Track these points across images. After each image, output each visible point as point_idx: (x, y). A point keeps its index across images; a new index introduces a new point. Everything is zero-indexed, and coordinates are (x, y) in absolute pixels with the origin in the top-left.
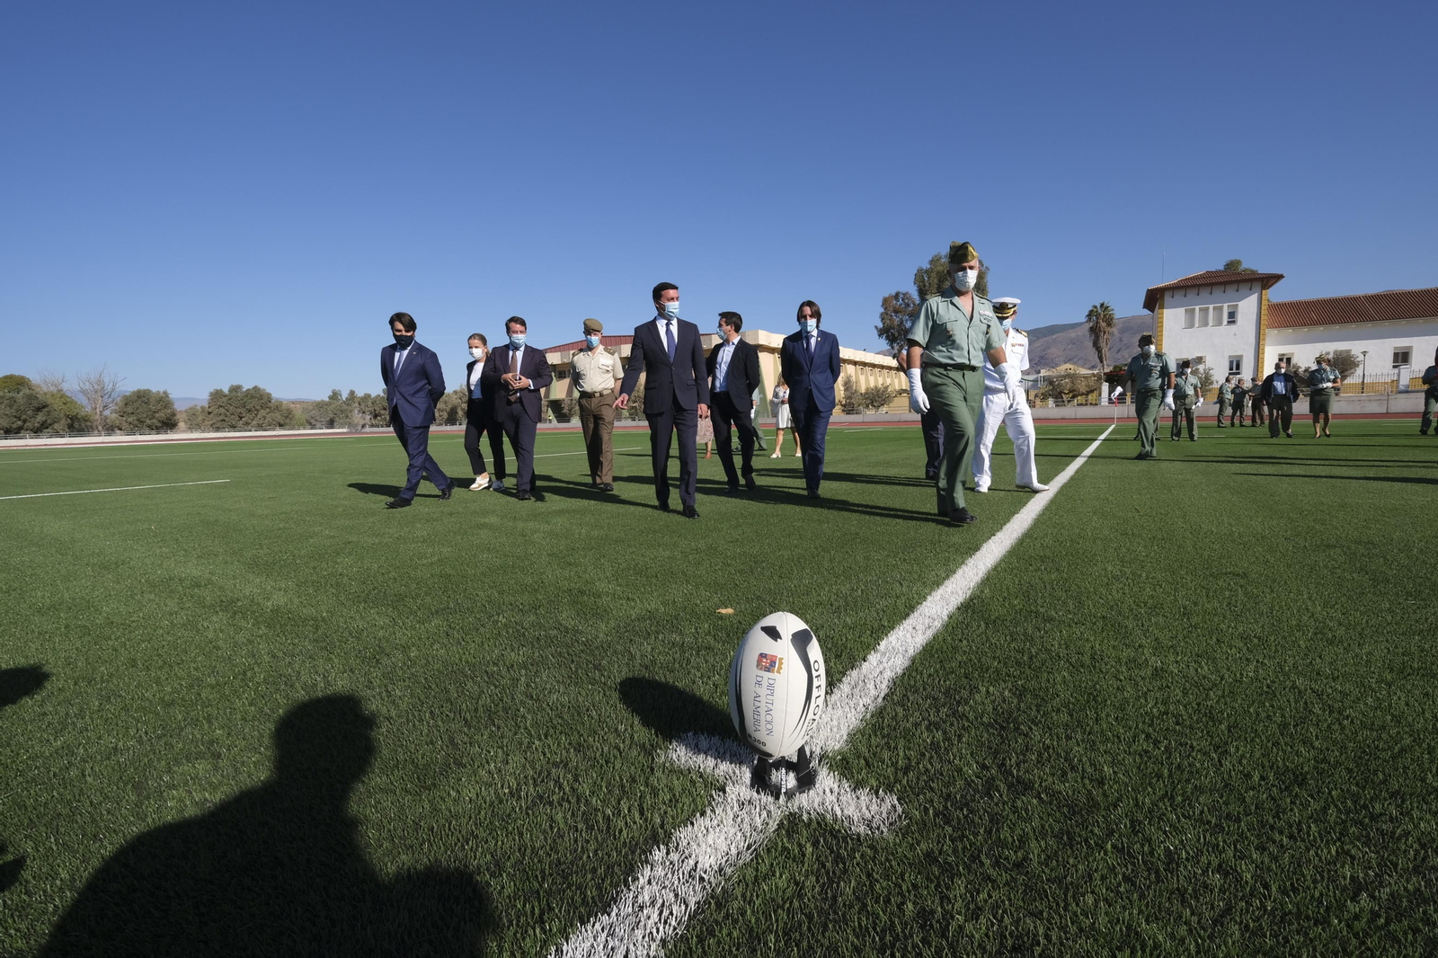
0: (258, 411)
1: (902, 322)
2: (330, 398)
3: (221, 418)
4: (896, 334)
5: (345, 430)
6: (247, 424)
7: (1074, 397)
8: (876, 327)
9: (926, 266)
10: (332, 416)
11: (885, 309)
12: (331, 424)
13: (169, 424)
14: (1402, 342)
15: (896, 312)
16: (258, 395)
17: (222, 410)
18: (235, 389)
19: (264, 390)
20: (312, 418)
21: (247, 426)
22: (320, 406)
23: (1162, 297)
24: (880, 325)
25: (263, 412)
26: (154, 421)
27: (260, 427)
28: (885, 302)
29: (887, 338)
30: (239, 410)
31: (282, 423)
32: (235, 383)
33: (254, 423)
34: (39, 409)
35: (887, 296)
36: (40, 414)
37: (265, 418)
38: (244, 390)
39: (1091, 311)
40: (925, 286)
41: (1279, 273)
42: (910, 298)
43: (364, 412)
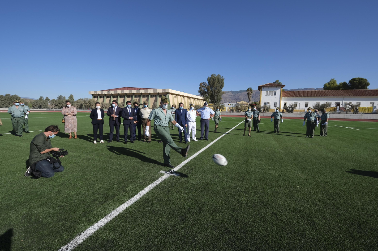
1: (204, 90)
2: (40, 99)
3: (2, 104)
4: (203, 93)
5: (46, 109)
7: (241, 110)
8: (198, 90)
9: (210, 77)
10: (41, 104)
11: (200, 86)
12: (40, 107)
14: (307, 102)
15: (203, 87)
17: (3, 101)
18: (8, 95)
19: (18, 96)
20: (34, 105)
22: (36, 101)
23: (261, 88)
24: (199, 90)
28: (200, 84)
29: (201, 93)
30: (9, 102)
35: (201, 83)
38: (11, 95)
39: (248, 89)
40: (210, 81)
41: (284, 85)
42: (206, 84)
43: (52, 104)
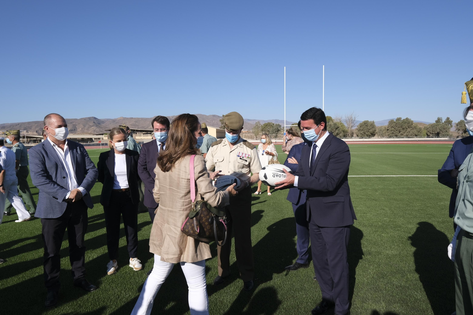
0: (407, 129)
2: (437, 122)
3: (392, 132)
5: (447, 139)
6: (402, 135)
10: (438, 131)
12: (438, 135)
13: (373, 135)
16: (408, 122)
17: (393, 129)
18: (399, 119)
19: (410, 119)
20: (429, 132)
21: (402, 136)
22: (432, 126)
25: (409, 130)
26: (369, 133)
27: (407, 136)
30: (399, 129)
31: (417, 134)
32: (399, 117)
33: (405, 134)
34: (337, 129)
36: (337, 130)
37: (409, 132)
38: (402, 119)
